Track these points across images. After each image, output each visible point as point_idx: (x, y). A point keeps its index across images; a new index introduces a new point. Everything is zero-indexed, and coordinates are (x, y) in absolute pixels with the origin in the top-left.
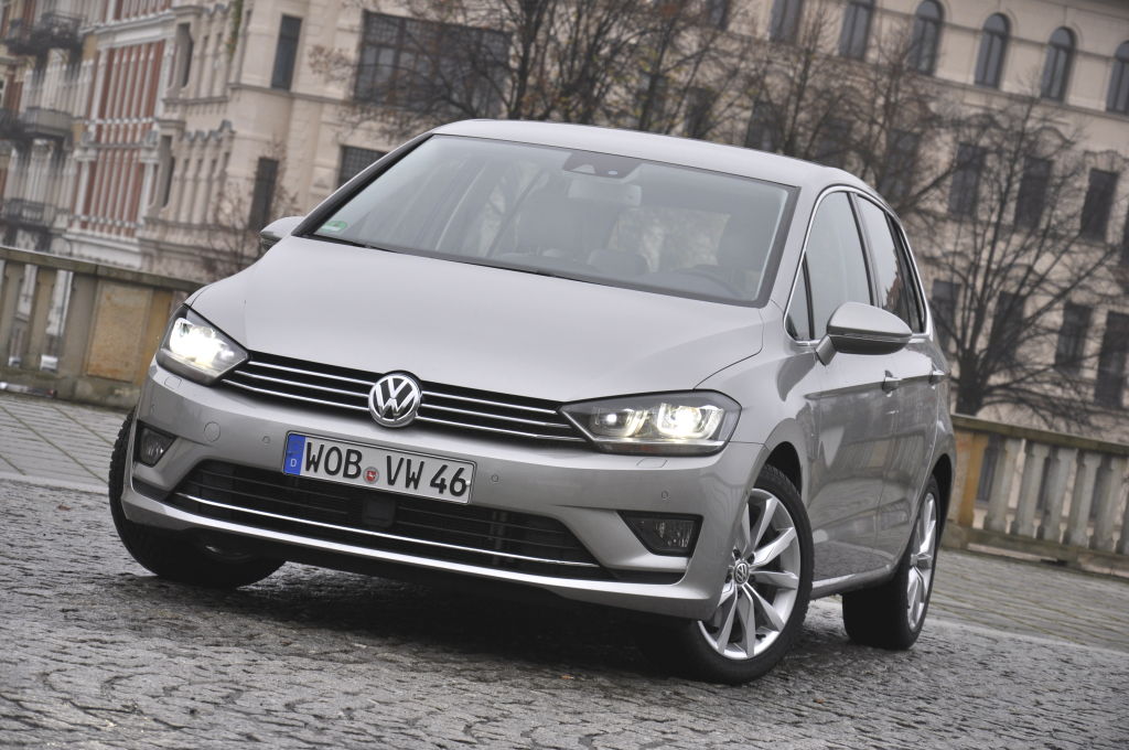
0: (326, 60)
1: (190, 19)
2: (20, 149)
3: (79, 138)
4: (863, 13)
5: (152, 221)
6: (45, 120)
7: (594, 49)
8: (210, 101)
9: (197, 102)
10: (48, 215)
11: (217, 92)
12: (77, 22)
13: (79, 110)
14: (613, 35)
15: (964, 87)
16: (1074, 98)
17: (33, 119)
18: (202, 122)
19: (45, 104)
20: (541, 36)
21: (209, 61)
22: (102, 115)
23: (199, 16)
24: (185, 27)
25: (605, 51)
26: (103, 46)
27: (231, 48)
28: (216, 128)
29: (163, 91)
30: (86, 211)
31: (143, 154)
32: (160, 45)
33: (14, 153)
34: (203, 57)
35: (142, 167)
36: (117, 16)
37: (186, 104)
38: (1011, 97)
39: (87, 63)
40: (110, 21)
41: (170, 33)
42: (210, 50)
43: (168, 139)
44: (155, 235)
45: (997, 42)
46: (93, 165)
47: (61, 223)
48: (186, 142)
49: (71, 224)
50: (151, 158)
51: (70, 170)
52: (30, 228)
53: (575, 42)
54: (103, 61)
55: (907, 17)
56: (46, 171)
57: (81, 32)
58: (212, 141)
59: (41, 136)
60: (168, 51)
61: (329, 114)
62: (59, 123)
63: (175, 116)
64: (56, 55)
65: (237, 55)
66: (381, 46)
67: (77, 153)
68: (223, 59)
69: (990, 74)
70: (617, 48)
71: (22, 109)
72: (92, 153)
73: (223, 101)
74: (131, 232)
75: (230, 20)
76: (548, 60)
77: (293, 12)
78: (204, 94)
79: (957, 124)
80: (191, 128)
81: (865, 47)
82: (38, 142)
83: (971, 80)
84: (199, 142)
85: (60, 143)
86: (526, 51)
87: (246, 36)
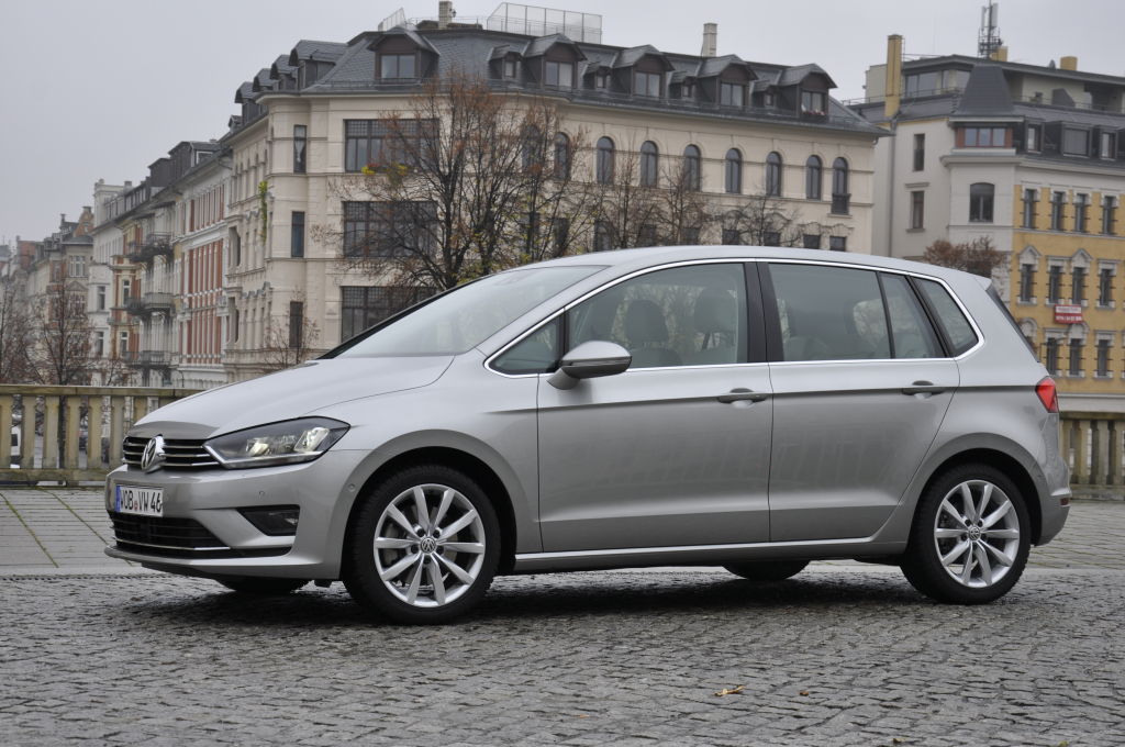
0: (323, 233)
1: (236, 224)
2: (144, 320)
3: (179, 308)
4: (651, 158)
5: (230, 352)
6: (157, 300)
7: (491, 201)
8: (255, 272)
9: (247, 274)
10: (166, 358)
11: (259, 266)
12: (168, 237)
13: (177, 290)
14: (502, 190)
15: (720, 195)
16: (786, 194)
17: (149, 300)
18: (252, 285)
19: (155, 291)
20: (456, 198)
21: (251, 248)
22: (190, 291)
23: (241, 221)
24: (234, 229)
25: (499, 200)
26: (186, 249)
27: (264, 237)
28: (261, 288)
29: (226, 270)
30: (189, 352)
31: (219, 311)
32: (220, 242)
33: (141, 323)
34: (247, 245)
35: (219, 319)
36: (192, 229)
37: (241, 276)
38: (751, 197)
39: (177, 261)
40: (188, 233)
41: (225, 234)
42: (251, 240)
43: (233, 299)
44: (232, 360)
45: (735, 165)
46: (190, 323)
47: (175, 362)
48: (244, 299)
49: (181, 362)
50: (224, 313)
51: (176, 328)
52: (157, 368)
53: (479, 198)
54: (186, 258)
55: (679, 157)
56: (162, 331)
57: (171, 243)
58: (260, 296)
59: (155, 310)
60: (225, 245)
61: (329, 269)
62: (166, 300)
63: (235, 285)
64: (158, 259)
65: (268, 240)
66: (355, 221)
67: (179, 317)
68: (259, 244)
69: (734, 184)
70: (506, 197)
71: (142, 296)
72: (188, 315)
73: (263, 270)
74: (218, 361)
75: (261, 220)
76: (463, 212)
77: (298, 208)
78: (250, 268)
79: (721, 218)
80: (246, 290)
81: (656, 179)
82: (154, 314)
83: (723, 190)
84: (252, 298)
85: (168, 312)
86: (448, 208)
87: (271, 228)
